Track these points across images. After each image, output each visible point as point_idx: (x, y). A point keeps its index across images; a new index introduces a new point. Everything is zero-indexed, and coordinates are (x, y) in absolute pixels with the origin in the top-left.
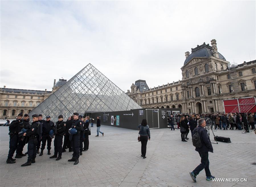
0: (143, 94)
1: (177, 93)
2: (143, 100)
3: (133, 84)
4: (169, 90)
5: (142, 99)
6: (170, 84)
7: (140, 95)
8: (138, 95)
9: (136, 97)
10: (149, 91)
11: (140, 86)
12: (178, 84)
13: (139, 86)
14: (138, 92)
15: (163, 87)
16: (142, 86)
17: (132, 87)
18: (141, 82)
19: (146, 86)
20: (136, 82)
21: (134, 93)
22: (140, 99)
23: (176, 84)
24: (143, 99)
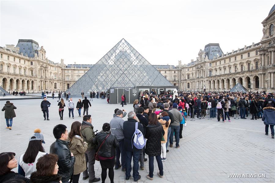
0: (213, 62)
1: (256, 59)
2: (213, 70)
3: (201, 50)
4: (245, 56)
5: (212, 68)
6: (247, 47)
7: (209, 64)
8: (206, 63)
9: (203, 67)
10: (225, 57)
11: (211, 52)
12: (258, 46)
13: (209, 51)
14: (207, 60)
15: (238, 52)
16: (212, 51)
17: (200, 54)
18: (211, 46)
19: (220, 51)
20: (206, 47)
21: (201, 61)
22: (209, 68)
23: (257, 46)
24: (214, 68)
